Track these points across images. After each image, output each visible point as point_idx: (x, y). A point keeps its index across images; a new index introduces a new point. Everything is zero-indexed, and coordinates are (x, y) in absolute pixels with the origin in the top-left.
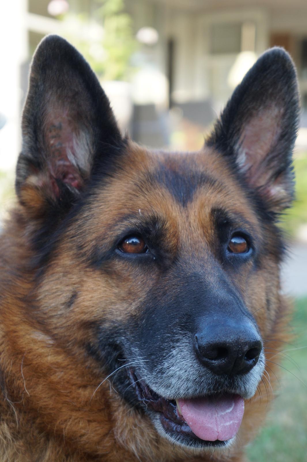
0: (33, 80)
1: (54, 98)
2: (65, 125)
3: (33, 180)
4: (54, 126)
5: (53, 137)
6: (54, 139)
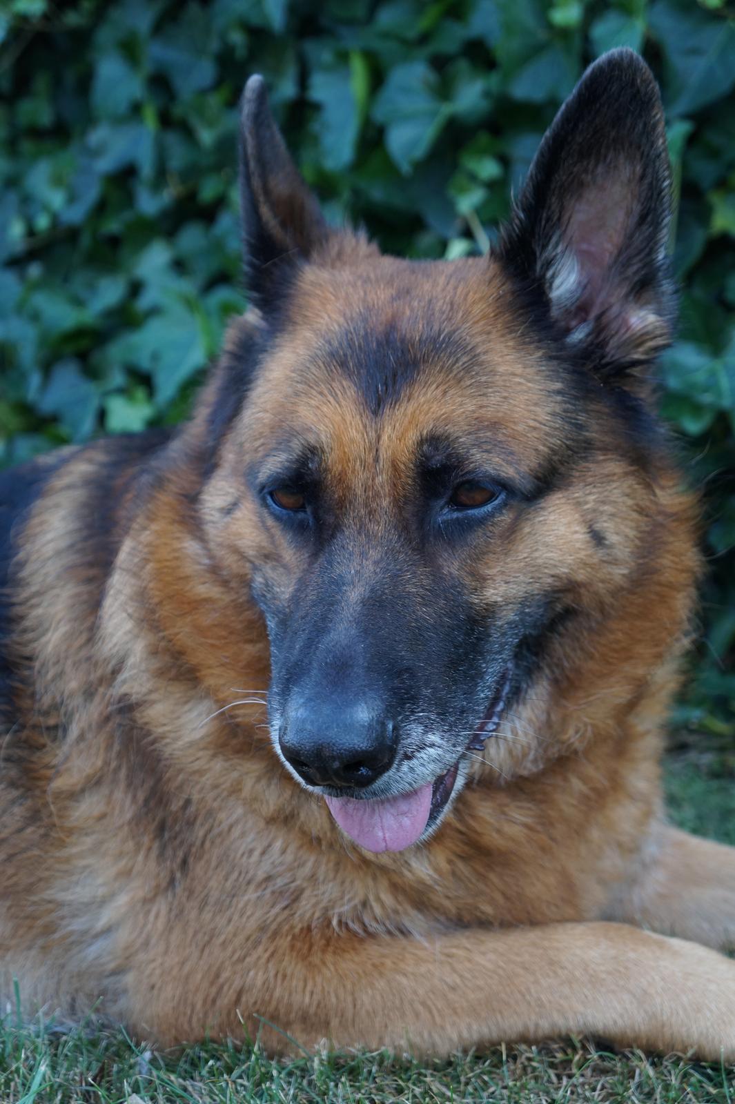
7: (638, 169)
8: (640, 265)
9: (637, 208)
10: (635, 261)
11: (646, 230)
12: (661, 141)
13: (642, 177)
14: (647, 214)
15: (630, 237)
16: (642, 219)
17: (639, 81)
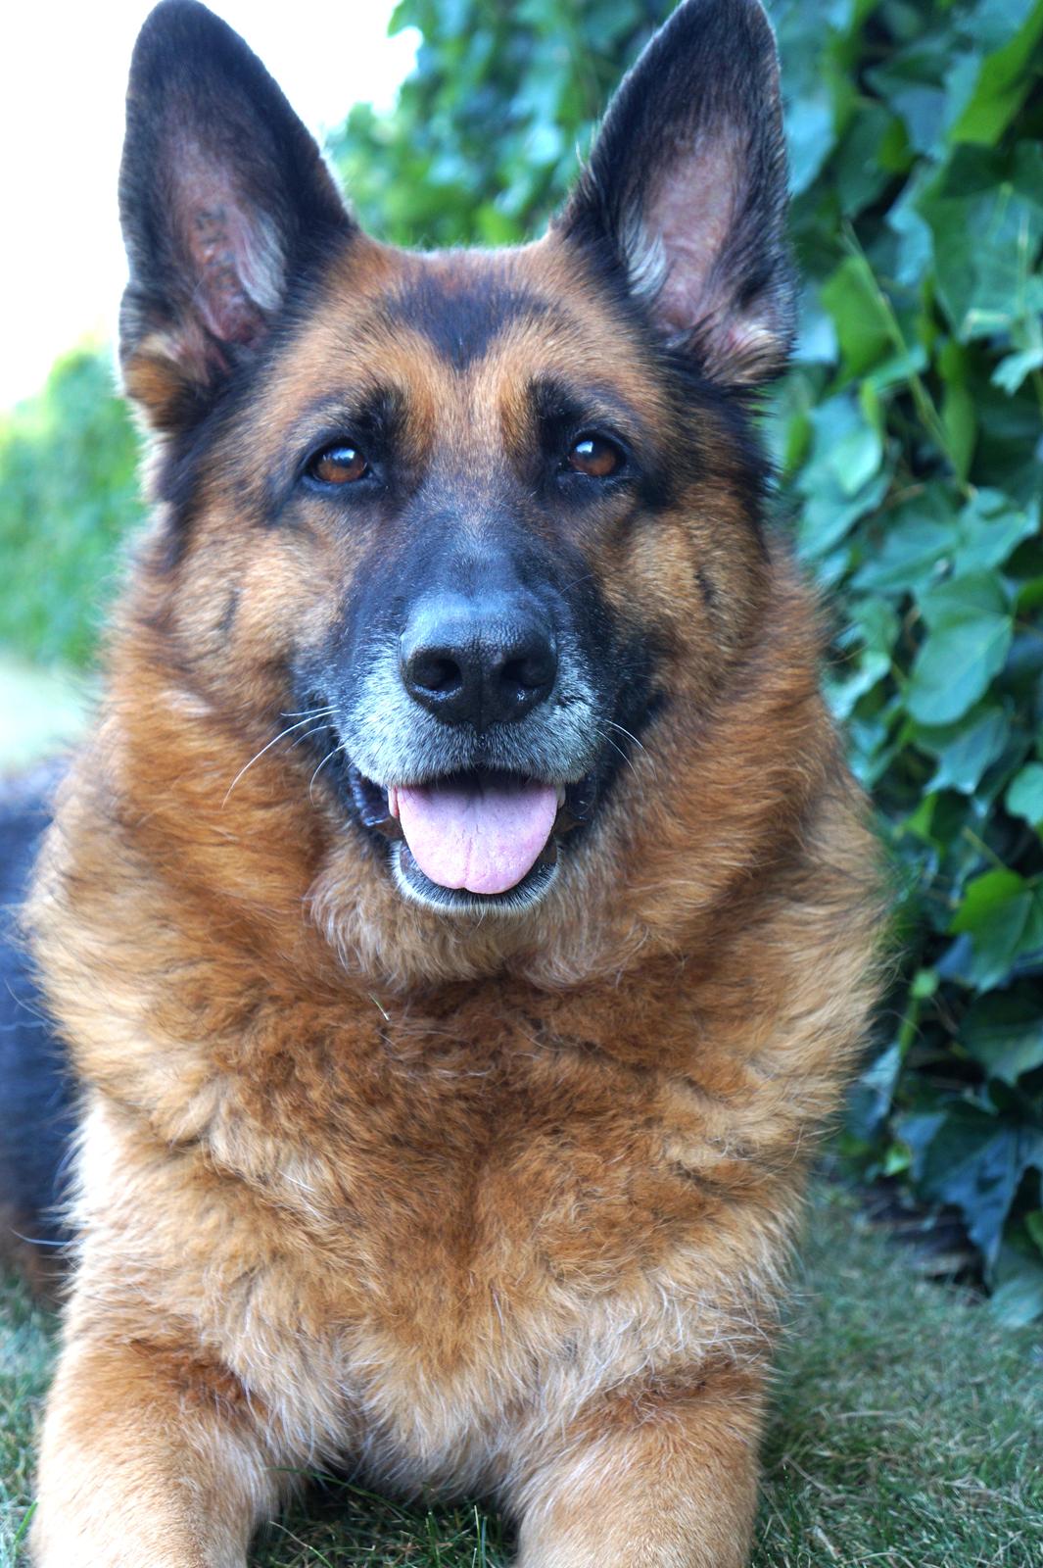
0: (132, 105)
1: (194, 148)
2: (233, 211)
3: (159, 344)
4: (206, 214)
5: (210, 241)
6: (213, 246)
7: (746, 136)
8: (747, 262)
9: (745, 187)
10: (742, 256)
11: (756, 216)
12: (772, 99)
13: (751, 145)
14: (756, 195)
15: (736, 226)
16: (750, 203)
17: (749, 20)
